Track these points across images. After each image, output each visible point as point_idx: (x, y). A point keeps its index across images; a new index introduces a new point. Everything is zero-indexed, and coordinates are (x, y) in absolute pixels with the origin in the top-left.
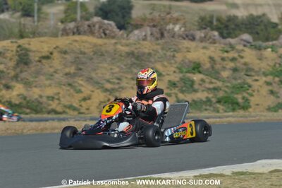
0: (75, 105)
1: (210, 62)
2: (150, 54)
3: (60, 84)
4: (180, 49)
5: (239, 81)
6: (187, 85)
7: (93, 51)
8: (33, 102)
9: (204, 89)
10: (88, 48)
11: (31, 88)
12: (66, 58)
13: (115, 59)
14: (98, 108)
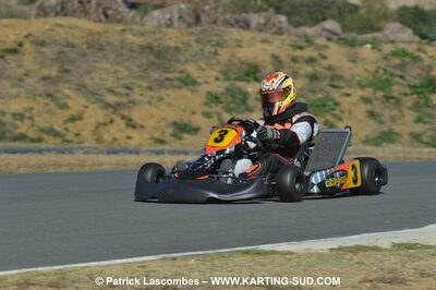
1: (273, 64)
4: (225, 42)
5: (320, 96)
7: (87, 43)
12: (44, 53)
13: (122, 55)
14: (93, 133)
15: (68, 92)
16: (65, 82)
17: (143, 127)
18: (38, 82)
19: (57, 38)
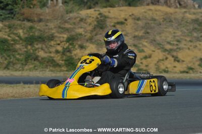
7: (163, 18)
10: (159, 16)
11: (102, 48)
12: (138, 24)
13: (181, 24)
14: (156, 65)
15: (145, 44)
16: (145, 39)
17: (183, 61)
18: (131, 39)
19: (147, 16)
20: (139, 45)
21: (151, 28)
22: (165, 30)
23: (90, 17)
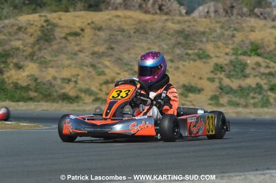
0: (94, 89)
2: (204, 33)
3: (82, 65)
6: (237, 70)
8: (44, 84)
9: (257, 73)
10: (130, 25)
11: (46, 68)
20: (98, 65)
21: (117, 42)
22: (137, 44)
23: (32, 25)
